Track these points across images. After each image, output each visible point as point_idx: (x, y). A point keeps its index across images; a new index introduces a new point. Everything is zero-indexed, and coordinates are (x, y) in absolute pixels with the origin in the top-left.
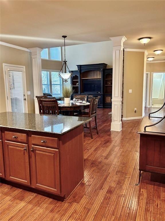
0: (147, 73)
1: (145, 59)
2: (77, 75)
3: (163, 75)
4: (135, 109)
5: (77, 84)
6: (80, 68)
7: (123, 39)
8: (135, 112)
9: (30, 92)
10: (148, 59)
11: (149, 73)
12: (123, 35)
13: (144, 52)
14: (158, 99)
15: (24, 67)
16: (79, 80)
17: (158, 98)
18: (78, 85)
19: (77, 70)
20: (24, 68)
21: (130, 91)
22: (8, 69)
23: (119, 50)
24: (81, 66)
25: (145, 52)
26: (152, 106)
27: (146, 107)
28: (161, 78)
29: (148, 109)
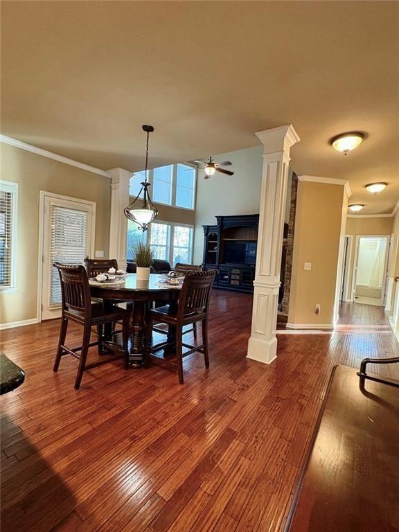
0: (348, 236)
1: (345, 209)
2: (216, 233)
3: (378, 244)
4: (318, 306)
5: (216, 248)
6: (222, 221)
7: (287, 134)
8: (317, 312)
9: (103, 252)
10: (350, 208)
11: (352, 236)
12: (287, 124)
13: (343, 186)
14: (367, 287)
15: (94, 204)
16: (218, 242)
17: (367, 285)
18: (216, 250)
19: (216, 224)
20: (93, 206)
21: (308, 266)
22: (52, 204)
23: (278, 163)
24: (223, 217)
25: (346, 186)
26: (357, 301)
27: (342, 302)
28: (375, 249)
29: (346, 305)
